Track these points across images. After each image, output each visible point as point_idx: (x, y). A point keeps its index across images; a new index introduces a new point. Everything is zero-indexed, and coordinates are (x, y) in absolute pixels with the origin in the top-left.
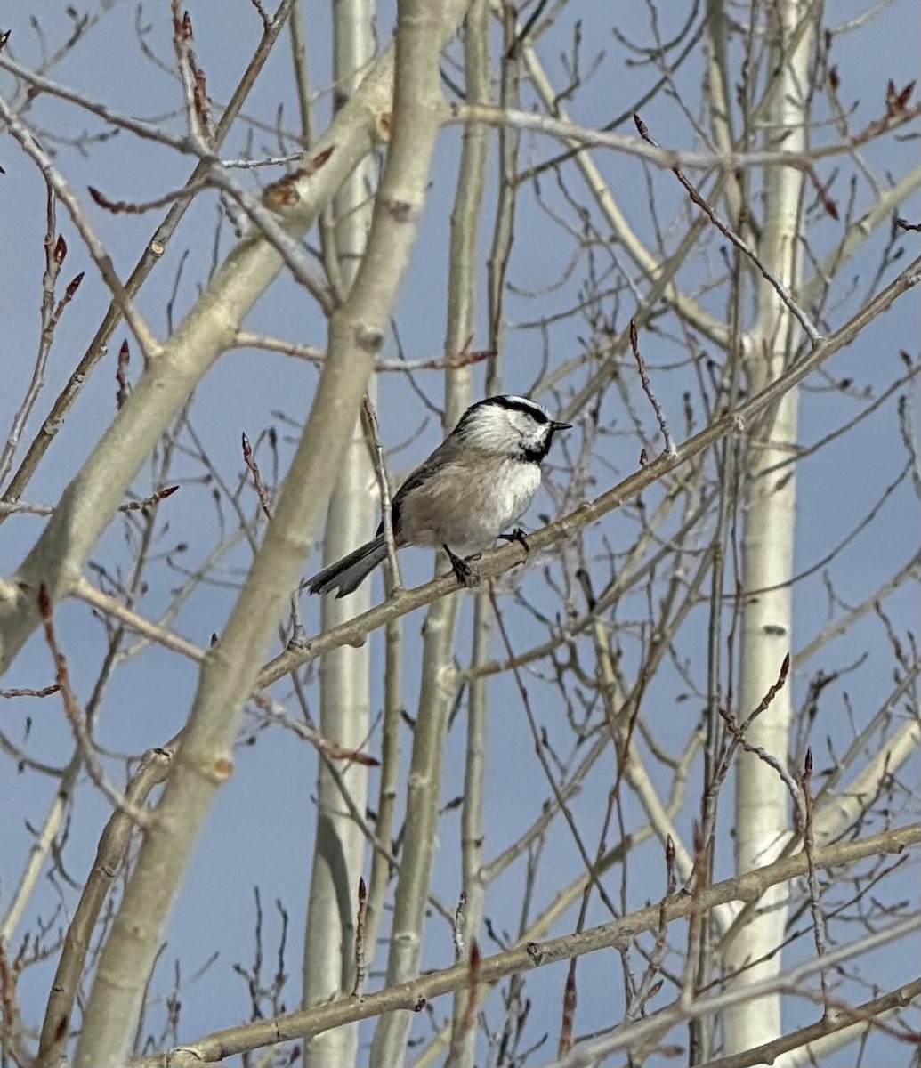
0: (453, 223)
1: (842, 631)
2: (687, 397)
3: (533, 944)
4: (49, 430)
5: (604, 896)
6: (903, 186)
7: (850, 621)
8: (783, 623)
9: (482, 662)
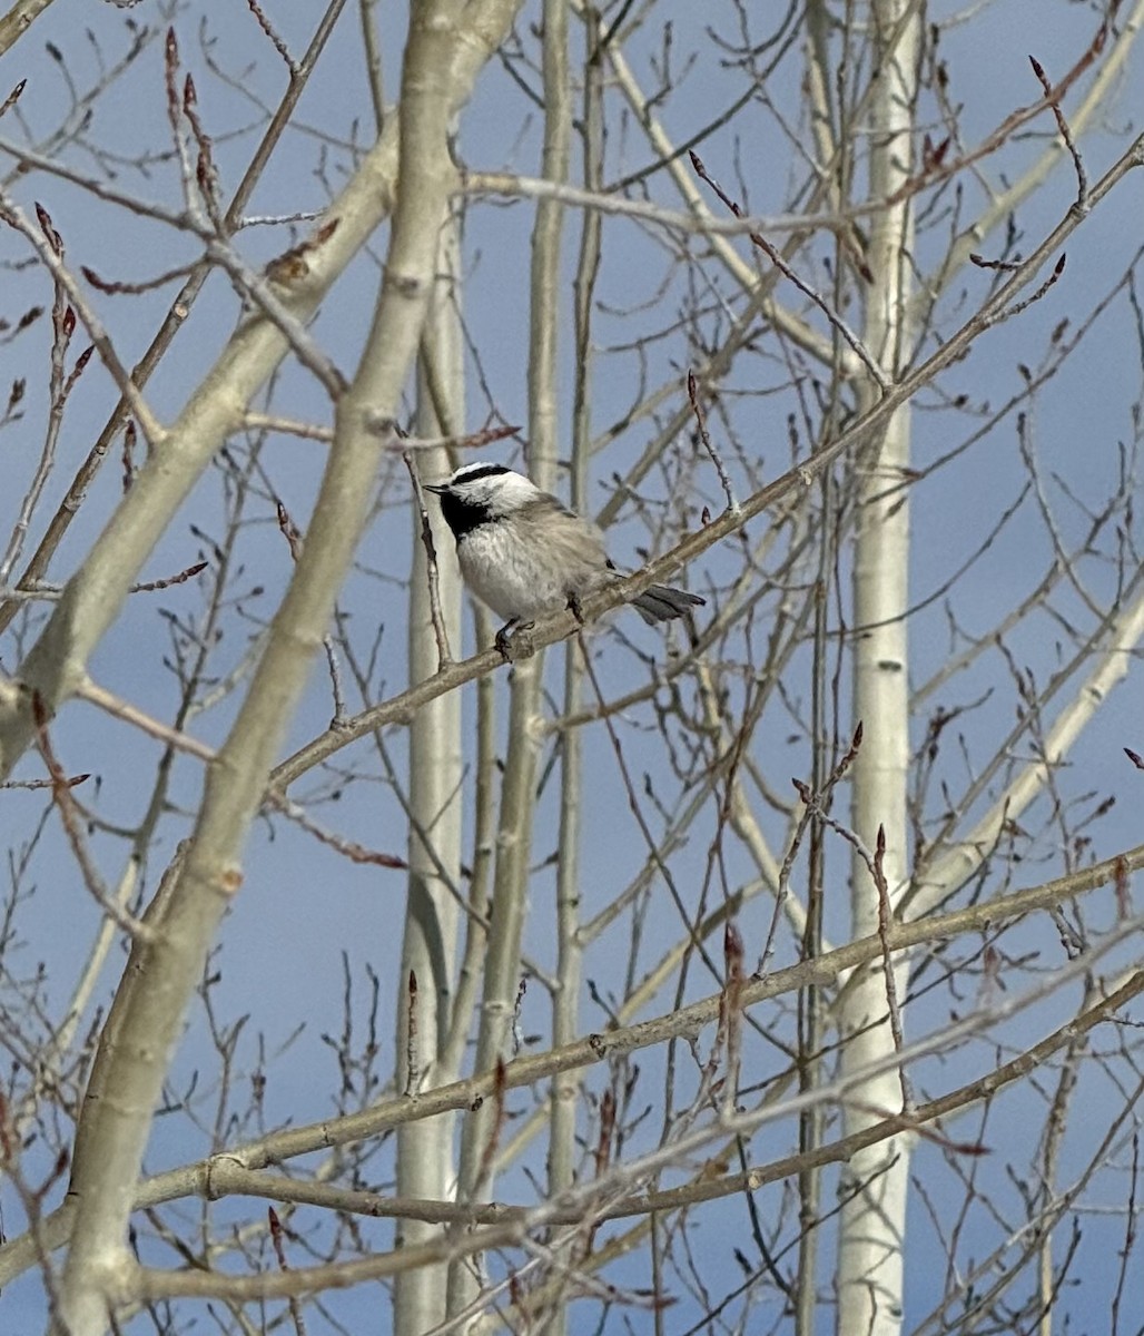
0: (534, 243)
1: (966, 665)
2: (791, 419)
3: (595, 1036)
4: (70, 505)
5: (706, 959)
6: (1019, 188)
7: (974, 654)
8: (899, 659)
9: (576, 711)
